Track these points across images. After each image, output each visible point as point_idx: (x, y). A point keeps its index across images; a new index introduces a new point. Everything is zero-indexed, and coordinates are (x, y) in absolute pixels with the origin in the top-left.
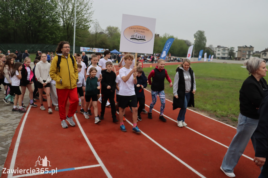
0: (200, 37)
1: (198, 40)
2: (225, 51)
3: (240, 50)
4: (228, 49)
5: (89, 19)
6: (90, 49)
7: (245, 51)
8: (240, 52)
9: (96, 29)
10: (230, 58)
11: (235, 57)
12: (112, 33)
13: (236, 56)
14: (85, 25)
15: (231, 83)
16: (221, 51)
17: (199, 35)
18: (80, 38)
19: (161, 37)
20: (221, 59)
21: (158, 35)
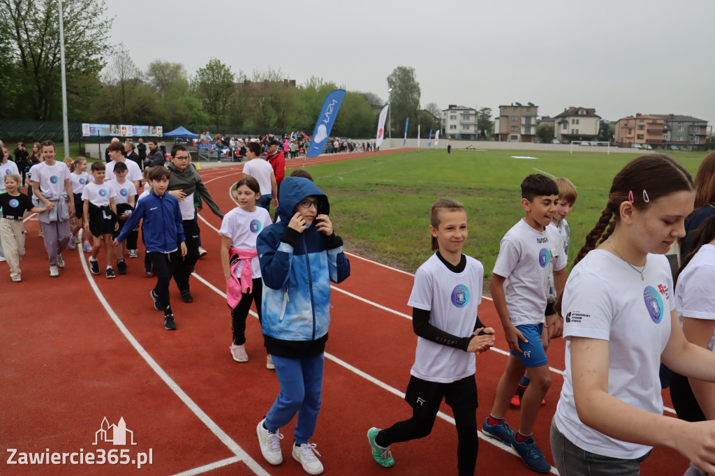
0: (404, 84)
1: (400, 92)
2: (468, 119)
3: (506, 114)
4: (477, 113)
5: (100, 44)
6: (111, 127)
7: (518, 117)
8: (504, 120)
9: (122, 69)
10: (481, 137)
11: (492, 133)
12: (166, 80)
13: (497, 131)
14: (88, 59)
15: (501, 200)
16: (457, 117)
17: (399, 79)
18: (78, 97)
19: (301, 87)
20: (458, 139)
21: (293, 82)
